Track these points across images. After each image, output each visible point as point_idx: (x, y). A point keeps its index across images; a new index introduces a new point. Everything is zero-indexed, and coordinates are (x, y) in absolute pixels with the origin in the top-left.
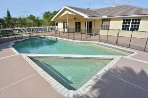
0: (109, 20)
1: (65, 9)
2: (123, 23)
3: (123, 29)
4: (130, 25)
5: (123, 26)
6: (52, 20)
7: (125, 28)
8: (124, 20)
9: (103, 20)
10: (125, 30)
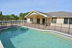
0: (56, 18)
1: (33, 12)
2: (64, 20)
3: (64, 23)
4: (68, 21)
5: (64, 22)
6: (25, 17)
7: (65, 23)
8: (65, 19)
9: (53, 18)
10: (66, 23)
